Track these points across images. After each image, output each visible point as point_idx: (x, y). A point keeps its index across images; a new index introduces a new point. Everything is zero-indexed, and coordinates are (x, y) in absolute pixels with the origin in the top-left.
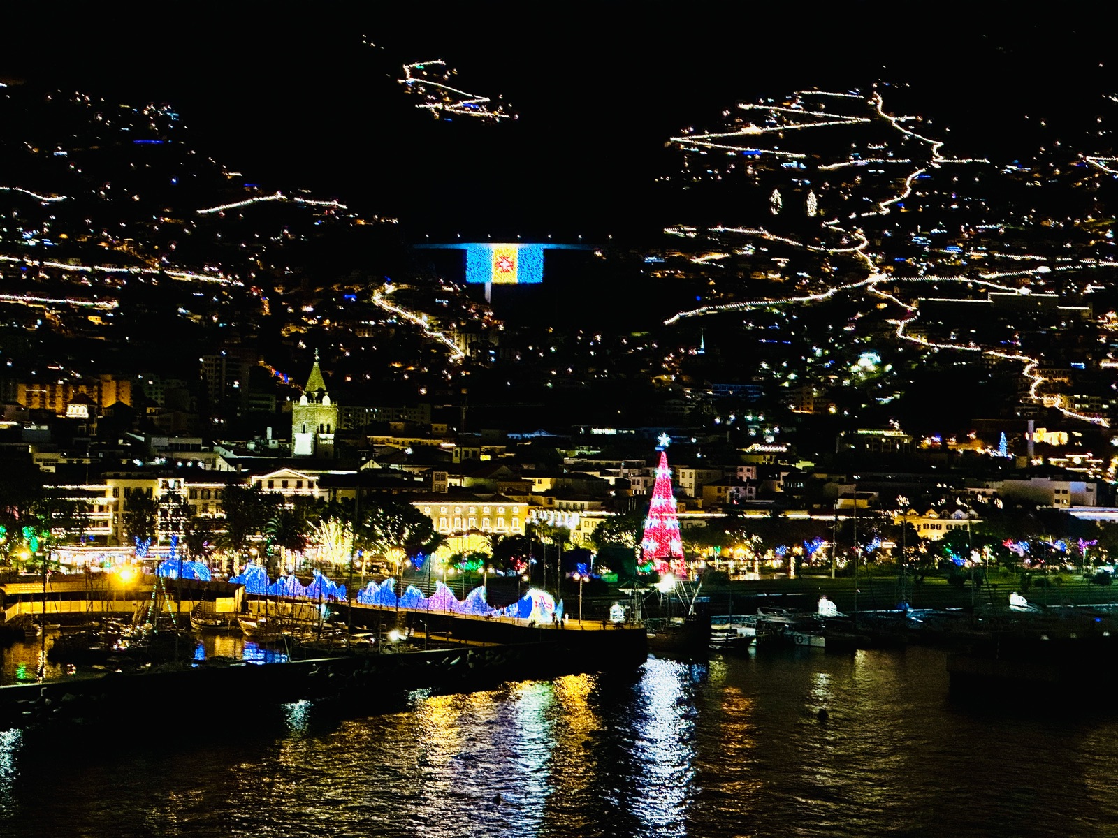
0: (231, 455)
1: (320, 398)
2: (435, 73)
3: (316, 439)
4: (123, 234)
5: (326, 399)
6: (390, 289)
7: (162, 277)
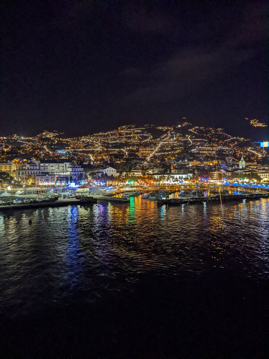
0: (231, 169)
1: (243, 161)
2: (255, 121)
3: (242, 166)
4: (216, 144)
5: (244, 161)
6: (250, 148)
7: (220, 148)
